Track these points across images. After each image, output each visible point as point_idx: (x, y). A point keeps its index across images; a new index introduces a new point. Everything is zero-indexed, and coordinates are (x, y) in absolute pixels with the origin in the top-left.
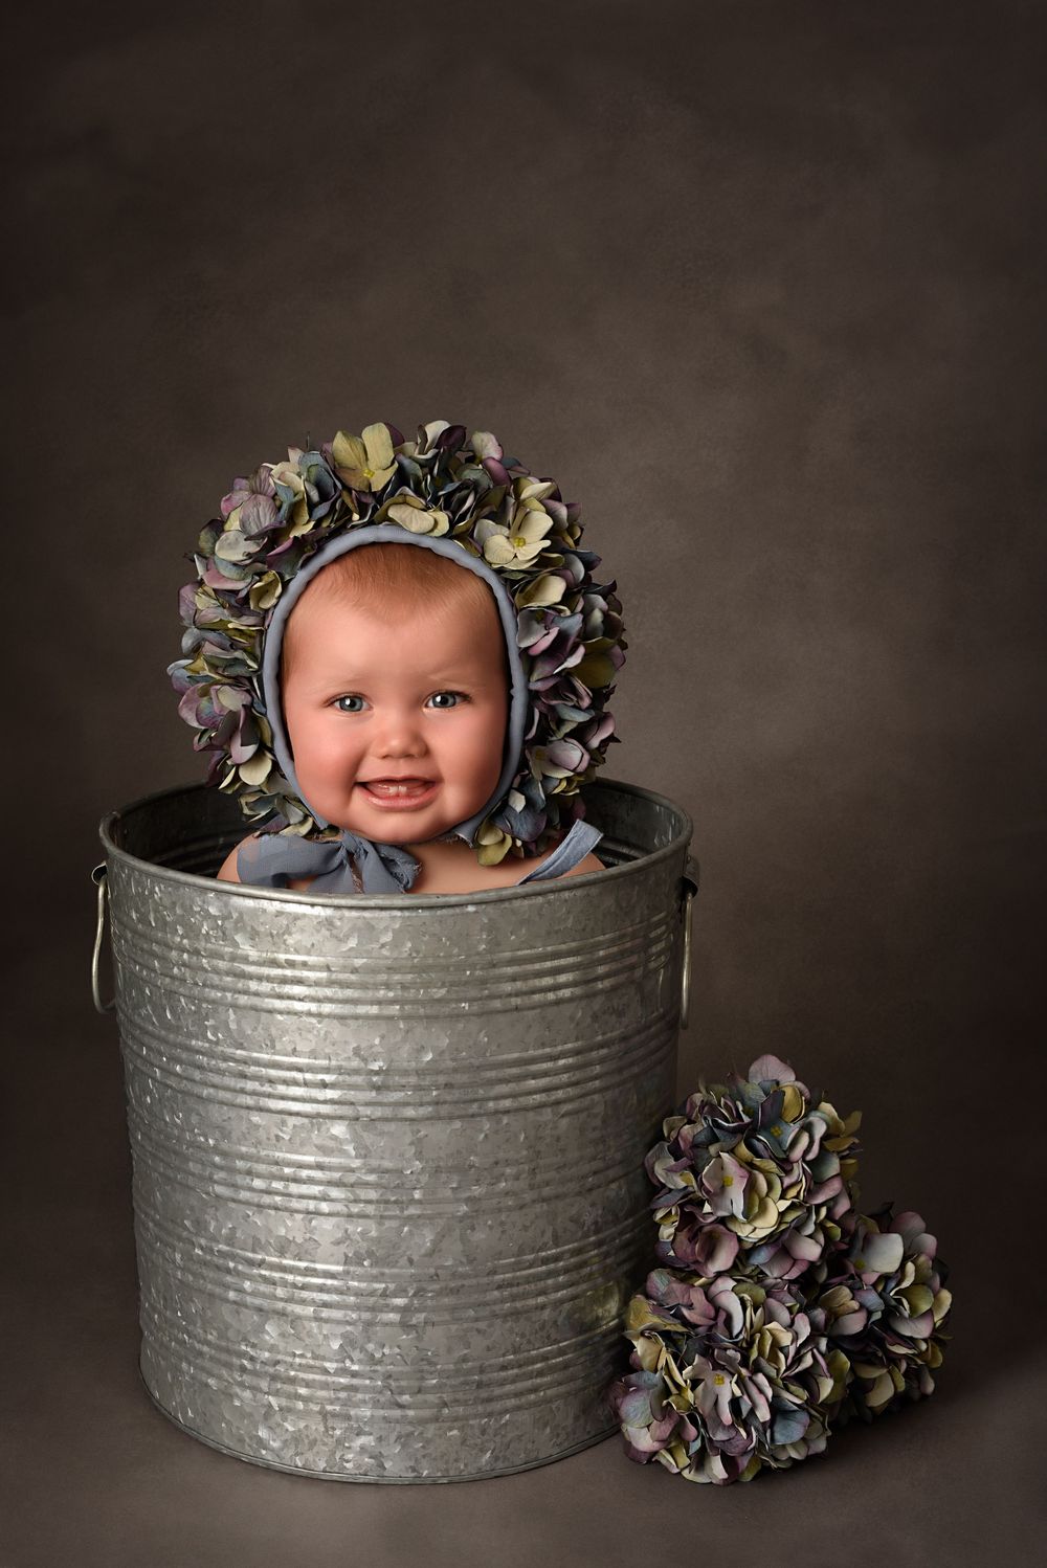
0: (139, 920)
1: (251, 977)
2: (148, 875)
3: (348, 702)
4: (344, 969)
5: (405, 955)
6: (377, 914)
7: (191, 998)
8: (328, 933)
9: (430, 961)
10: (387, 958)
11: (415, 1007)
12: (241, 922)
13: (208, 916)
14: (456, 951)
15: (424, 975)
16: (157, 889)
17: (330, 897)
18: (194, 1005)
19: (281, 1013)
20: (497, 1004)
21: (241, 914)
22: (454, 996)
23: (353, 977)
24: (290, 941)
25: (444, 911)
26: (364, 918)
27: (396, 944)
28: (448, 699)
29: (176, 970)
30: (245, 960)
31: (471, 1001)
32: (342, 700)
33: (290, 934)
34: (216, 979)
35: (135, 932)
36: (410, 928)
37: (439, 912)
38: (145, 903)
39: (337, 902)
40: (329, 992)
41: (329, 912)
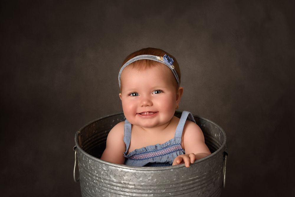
0: (85, 167)
1: (114, 186)
2: (87, 157)
3: (134, 94)
4: (139, 185)
5: (155, 182)
6: (147, 172)
7: (99, 188)
8: (134, 177)
9: (161, 184)
10: (150, 183)
11: (157, 194)
12: (112, 172)
13: (103, 170)
14: (168, 181)
15: (160, 187)
16: (90, 161)
17: (135, 168)
18: (100, 190)
19: (122, 195)
20: (179, 193)
21: (111, 170)
22: (167, 192)
23: (141, 187)
24: (125, 178)
25: (165, 171)
26: (144, 173)
27: (152, 180)
28: (158, 92)
29: (95, 181)
30: (113, 181)
31: (172, 193)
32: (133, 94)
33: (124, 176)
34: (105, 185)
35: (84, 169)
36: (156, 176)
37: (164, 171)
38: (87, 163)
39: (137, 169)
40: (135, 191)
41: (135, 171)
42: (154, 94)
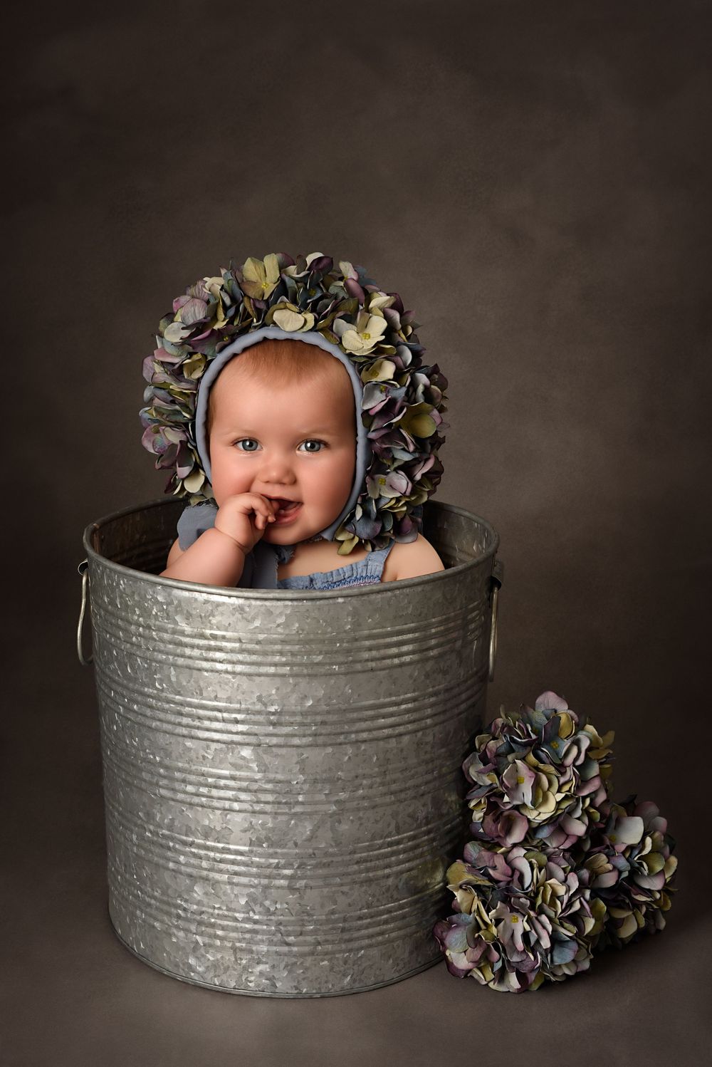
0: (110, 603)
1: (186, 645)
2: (116, 572)
3: (248, 443)
4: (251, 641)
5: (294, 632)
6: (275, 603)
7: (144, 659)
8: (240, 616)
9: (312, 636)
10: (281, 634)
11: (301, 668)
12: (180, 607)
13: (157, 602)
14: (329, 630)
15: (307, 646)
16: (122, 582)
18: (147, 663)
19: (207, 671)
20: (359, 667)
21: (179, 601)
22: (328, 661)
23: (257, 647)
24: (214, 621)
25: (322, 602)
26: (266, 606)
27: (286, 625)
28: (315, 445)
29: (134, 639)
30: (182, 633)
31: (340, 664)
32: (244, 441)
33: (214, 616)
34: (162, 646)
35: (106, 611)
36: (298, 614)
37: (318, 603)
38: (113, 591)
39: (246, 594)
40: (240, 657)
41: (241, 601)
42: (303, 452)
